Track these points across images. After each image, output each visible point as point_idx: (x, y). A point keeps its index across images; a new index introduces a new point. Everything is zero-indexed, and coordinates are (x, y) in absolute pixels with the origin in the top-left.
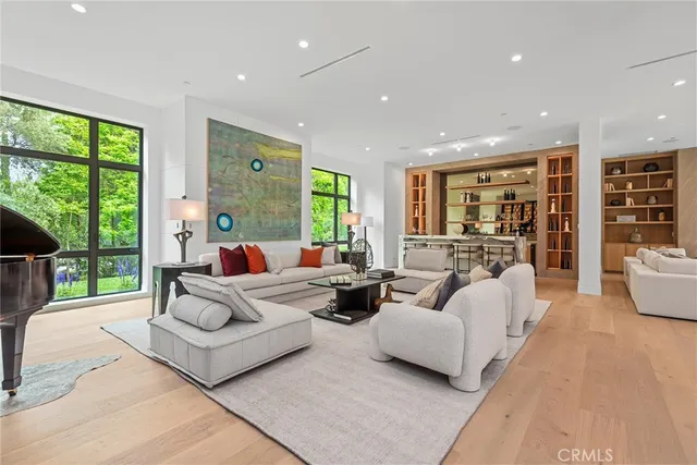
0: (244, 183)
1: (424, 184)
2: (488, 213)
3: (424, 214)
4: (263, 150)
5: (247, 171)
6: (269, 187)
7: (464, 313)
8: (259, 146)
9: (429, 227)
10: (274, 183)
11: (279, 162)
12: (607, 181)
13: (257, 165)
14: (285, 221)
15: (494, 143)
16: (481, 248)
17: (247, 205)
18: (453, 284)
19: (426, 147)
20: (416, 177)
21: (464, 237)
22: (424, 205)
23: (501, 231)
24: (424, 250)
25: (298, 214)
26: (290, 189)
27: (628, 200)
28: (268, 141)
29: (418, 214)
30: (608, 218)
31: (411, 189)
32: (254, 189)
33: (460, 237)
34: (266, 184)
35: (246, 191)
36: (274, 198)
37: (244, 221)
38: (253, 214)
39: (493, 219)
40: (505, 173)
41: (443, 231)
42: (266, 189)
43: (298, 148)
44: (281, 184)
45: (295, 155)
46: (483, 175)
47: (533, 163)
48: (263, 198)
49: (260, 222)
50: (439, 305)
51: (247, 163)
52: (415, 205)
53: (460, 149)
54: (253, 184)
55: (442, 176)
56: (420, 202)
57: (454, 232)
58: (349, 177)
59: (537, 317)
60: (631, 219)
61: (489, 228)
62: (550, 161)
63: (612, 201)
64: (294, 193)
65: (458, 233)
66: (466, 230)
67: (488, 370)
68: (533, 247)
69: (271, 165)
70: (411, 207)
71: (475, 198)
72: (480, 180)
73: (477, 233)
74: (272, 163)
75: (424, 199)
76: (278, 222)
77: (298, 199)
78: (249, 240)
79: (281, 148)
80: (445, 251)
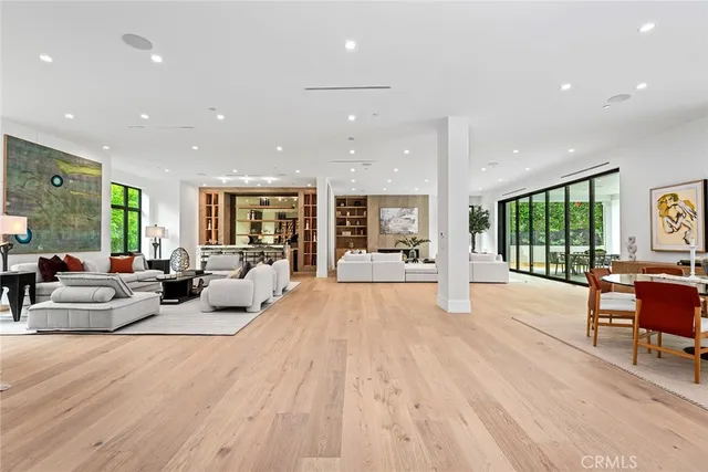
0: (43, 197)
1: (216, 202)
2: (269, 228)
3: (216, 227)
4: (63, 166)
5: (46, 187)
6: (69, 201)
7: (253, 278)
8: (60, 163)
9: (221, 239)
10: (74, 197)
11: (80, 178)
12: (338, 210)
13: (57, 181)
14: (85, 234)
15: (270, 180)
16: (263, 253)
17: (47, 217)
18: (248, 268)
19: (220, 175)
20: (209, 196)
21: (251, 246)
22: (217, 220)
23: (279, 241)
24: (221, 256)
25: (98, 227)
26: (90, 204)
27: (348, 222)
28: (68, 158)
29: (211, 227)
30: (338, 232)
31: (204, 205)
32: (55, 204)
33: (247, 246)
34: (66, 199)
35: (45, 206)
36: (74, 211)
37: (44, 233)
38: (52, 227)
39: (273, 233)
40: (280, 198)
41: (233, 242)
42: (66, 204)
43: (99, 166)
44: (81, 199)
45: (94, 172)
46: (264, 198)
47: (296, 195)
48: (63, 212)
49: (60, 235)
50: (242, 277)
51: (46, 178)
52: (208, 219)
53: (247, 181)
54: (53, 198)
55: (231, 197)
56: (213, 217)
57: (242, 241)
58: (140, 190)
59: (289, 288)
60: (348, 234)
61: (269, 240)
62: (305, 196)
63: (340, 222)
64: (93, 208)
65: (244, 243)
66: (252, 241)
67: (263, 304)
68: (295, 252)
69: (71, 181)
70: (205, 221)
71: (258, 215)
72: (262, 203)
73: (259, 243)
74: (73, 179)
75: (216, 215)
76: (78, 235)
77: (99, 213)
78: (49, 252)
79: (82, 166)
80: (237, 256)
